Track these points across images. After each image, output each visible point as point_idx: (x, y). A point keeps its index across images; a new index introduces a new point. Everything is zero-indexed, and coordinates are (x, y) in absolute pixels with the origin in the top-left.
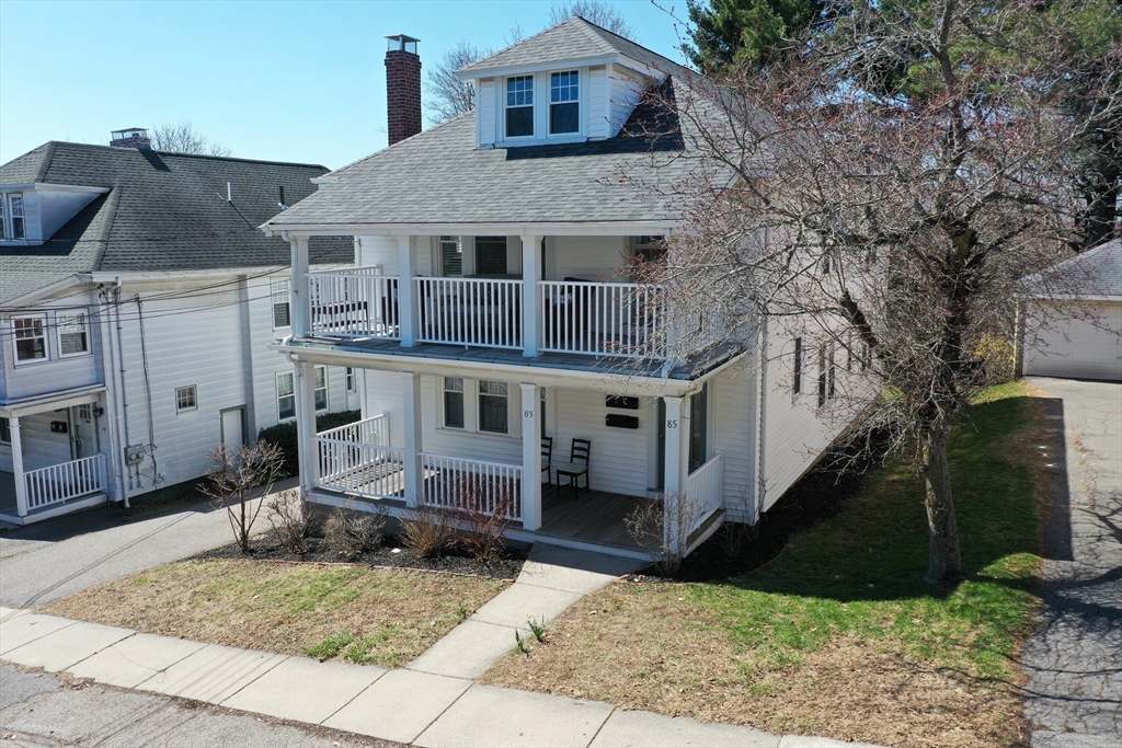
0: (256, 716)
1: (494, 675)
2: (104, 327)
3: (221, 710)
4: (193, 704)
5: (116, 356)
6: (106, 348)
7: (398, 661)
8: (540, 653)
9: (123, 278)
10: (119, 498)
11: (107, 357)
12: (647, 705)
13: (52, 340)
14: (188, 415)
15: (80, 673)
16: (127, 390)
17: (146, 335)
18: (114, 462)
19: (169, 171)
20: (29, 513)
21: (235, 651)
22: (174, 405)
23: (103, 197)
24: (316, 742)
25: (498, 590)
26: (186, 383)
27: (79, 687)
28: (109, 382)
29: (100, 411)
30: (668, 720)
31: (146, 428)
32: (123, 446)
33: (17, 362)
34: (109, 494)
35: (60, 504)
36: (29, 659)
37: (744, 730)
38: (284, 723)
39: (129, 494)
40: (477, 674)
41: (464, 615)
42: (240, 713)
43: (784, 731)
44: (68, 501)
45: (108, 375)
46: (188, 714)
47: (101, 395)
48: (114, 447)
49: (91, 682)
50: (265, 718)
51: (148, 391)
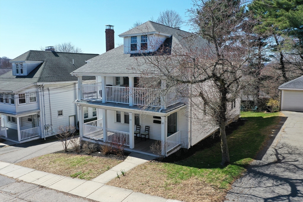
0: (55, 190)
1: (111, 183)
2: (40, 97)
3: (48, 188)
4: (42, 187)
5: (43, 103)
6: (40, 101)
7: (90, 179)
8: (122, 178)
9: (45, 84)
10: (43, 138)
11: (40, 103)
12: (141, 191)
13: (27, 99)
14: (61, 117)
15: (20, 179)
16: (45, 111)
17: (50, 98)
18: (42, 129)
19: (59, 57)
20: (21, 141)
21: (55, 175)
22: (57, 115)
23: (42, 64)
24: (65, 196)
25: (119, 163)
26: (60, 109)
27: (19, 182)
28: (41, 109)
29: (39, 116)
30: (144, 195)
31: (50, 120)
32: (44, 125)
33: (19, 104)
34: (41, 136)
35: (29, 139)
36: (10, 175)
37: (159, 198)
38: (60, 192)
39: (45, 137)
40: (106, 183)
41: (109, 168)
42: (51, 189)
43: (168, 198)
44: (31, 138)
45: (41, 107)
46: (41, 189)
47: (39, 112)
48: (42, 125)
49: (22, 181)
50: (56, 190)
51: (51, 111)
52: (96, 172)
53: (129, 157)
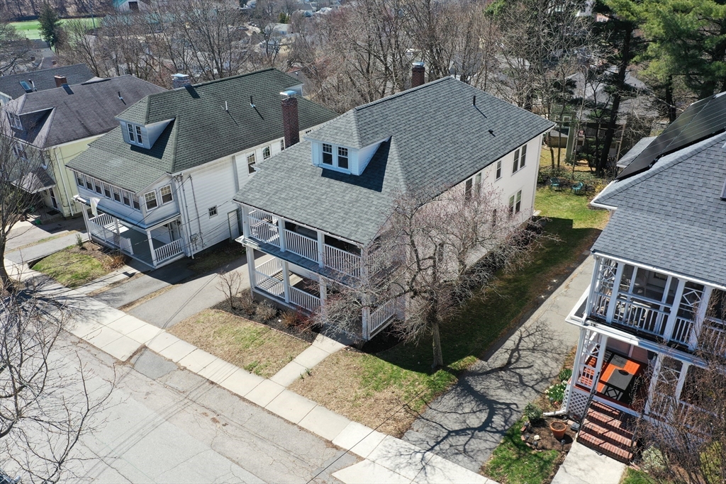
0: (228, 390)
1: (291, 387)
2: (178, 192)
3: (219, 387)
4: (212, 383)
5: (184, 201)
6: (179, 199)
7: (268, 376)
8: (307, 378)
9: (183, 172)
10: (189, 255)
11: (180, 202)
12: (325, 405)
13: (159, 200)
14: (215, 218)
15: (183, 364)
17: (195, 190)
18: (187, 242)
19: (199, 97)
20: (158, 265)
21: (225, 363)
22: (208, 214)
23: (172, 123)
24: (241, 402)
25: (306, 348)
26: (212, 206)
27: (183, 370)
28: (182, 212)
29: (179, 223)
30: (328, 411)
31: (198, 227)
32: (189, 235)
33: (147, 210)
34: (186, 254)
35: (168, 259)
37: (344, 417)
38: (235, 394)
39: (193, 253)
40: (287, 386)
41: (292, 359)
42: (224, 389)
43: (352, 420)
44: (171, 258)
45: (181, 209)
46: (211, 386)
47: (179, 217)
48: (186, 237)
50: (230, 392)
51: (197, 212)
52: (274, 364)
53: (320, 337)
